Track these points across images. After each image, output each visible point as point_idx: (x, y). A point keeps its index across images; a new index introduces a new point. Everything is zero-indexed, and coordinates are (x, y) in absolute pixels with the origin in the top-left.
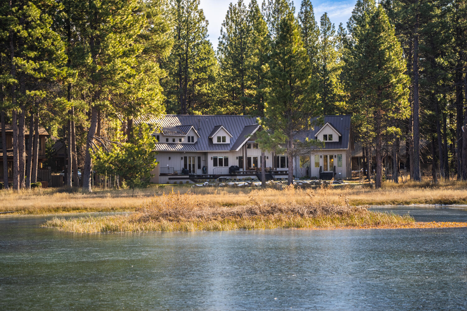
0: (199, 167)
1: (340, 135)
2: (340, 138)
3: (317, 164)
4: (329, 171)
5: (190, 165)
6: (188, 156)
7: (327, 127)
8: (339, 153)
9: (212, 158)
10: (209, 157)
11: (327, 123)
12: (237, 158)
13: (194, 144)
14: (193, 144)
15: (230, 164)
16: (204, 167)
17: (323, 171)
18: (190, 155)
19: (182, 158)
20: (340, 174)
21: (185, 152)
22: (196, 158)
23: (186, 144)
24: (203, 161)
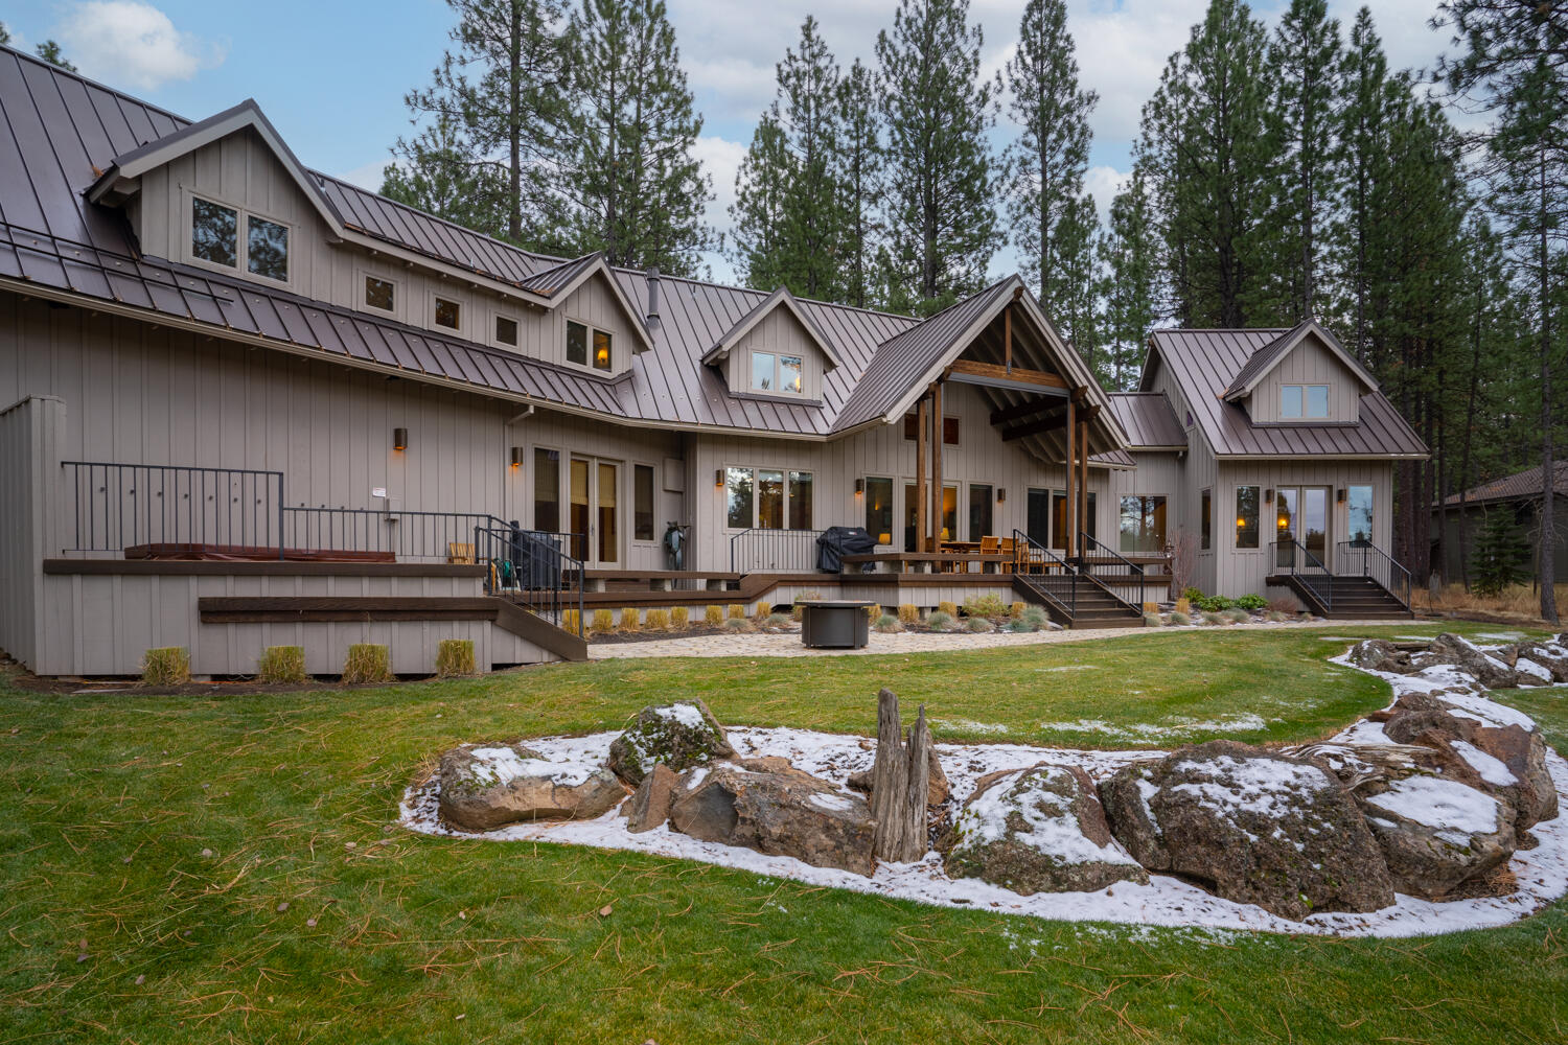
0: (644, 529)
5: (580, 513)
6: (565, 448)
8: (1361, 479)
9: (718, 476)
10: (706, 464)
12: (858, 486)
13: (613, 384)
14: (599, 380)
15: (824, 516)
16: (673, 527)
18: (583, 445)
19: (516, 457)
21: (532, 410)
22: (619, 467)
23: (553, 365)
24: (669, 495)
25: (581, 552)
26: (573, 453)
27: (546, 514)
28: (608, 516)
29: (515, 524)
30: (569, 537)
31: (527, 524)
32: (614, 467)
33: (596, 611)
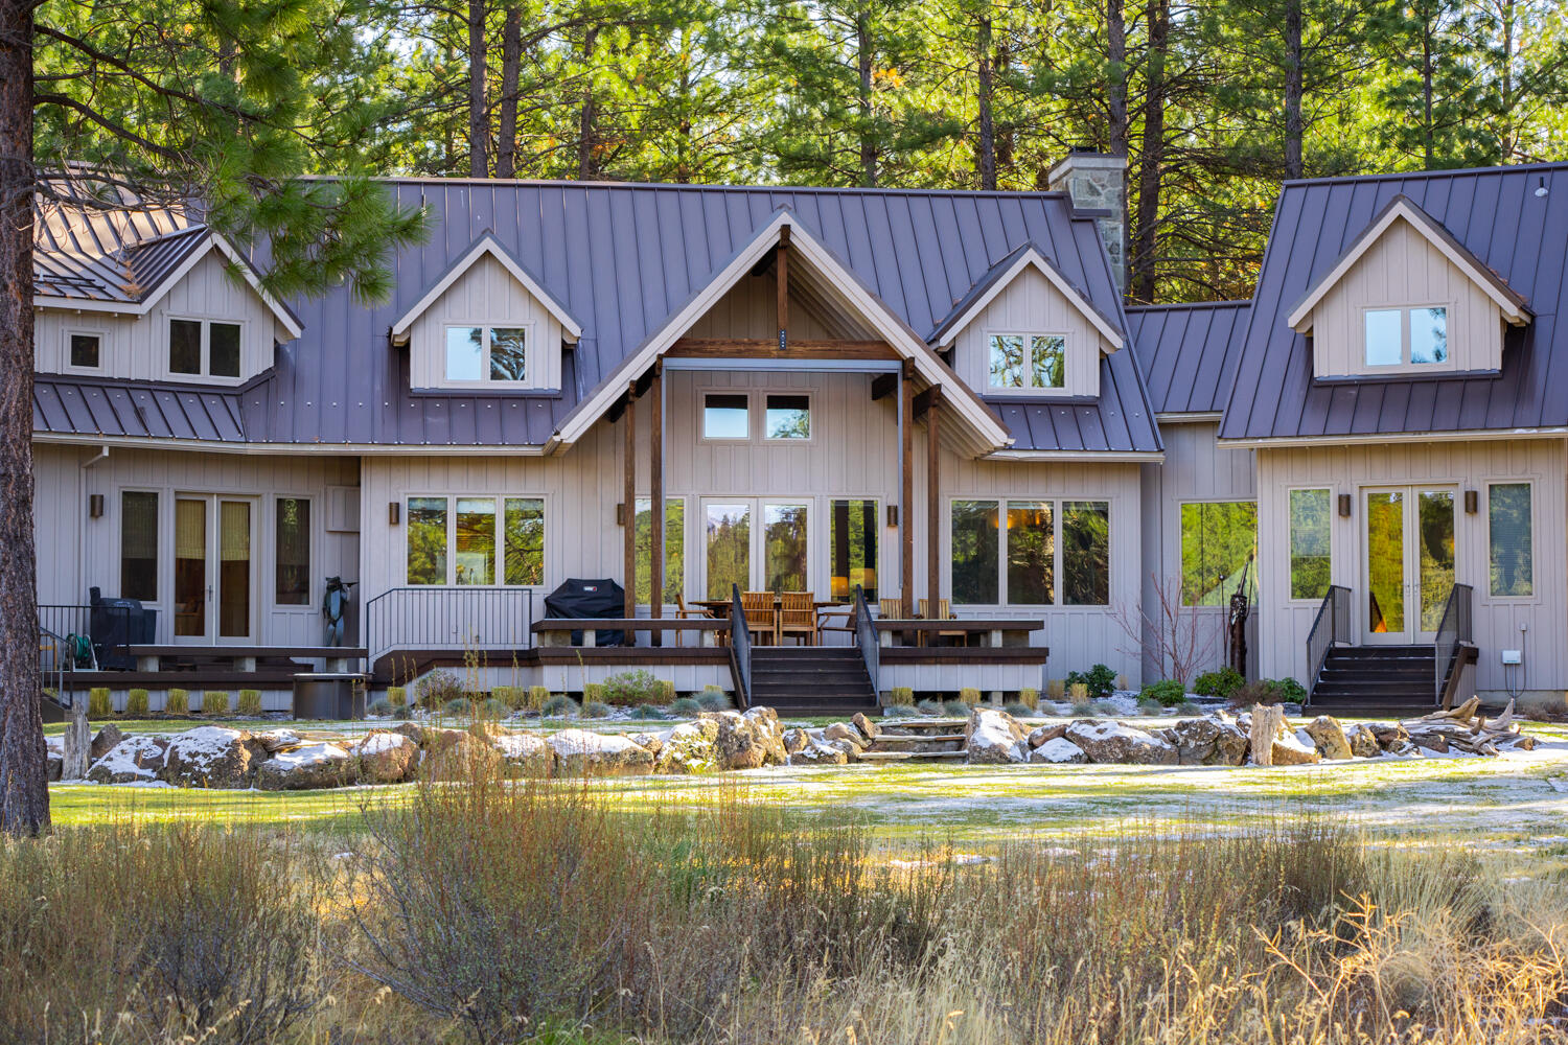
0: (292, 588)
1: (1513, 312)
2: (1517, 339)
3: (1311, 574)
4: (1417, 627)
5: (190, 574)
6: (166, 487)
7: (1401, 242)
8: (1508, 472)
9: (394, 511)
10: (376, 495)
11: (1401, 208)
12: (619, 511)
13: (239, 393)
14: (222, 393)
16: (335, 585)
17: (1359, 634)
18: (194, 482)
19: (96, 507)
20: (1512, 656)
21: (106, 453)
22: (254, 504)
23: (149, 382)
24: (338, 537)
25: (190, 621)
26: (177, 493)
27: (139, 574)
28: (236, 574)
29: (95, 592)
30: (88, 610)
31: (112, 589)
32: (249, 504)
33: (132, 691)
